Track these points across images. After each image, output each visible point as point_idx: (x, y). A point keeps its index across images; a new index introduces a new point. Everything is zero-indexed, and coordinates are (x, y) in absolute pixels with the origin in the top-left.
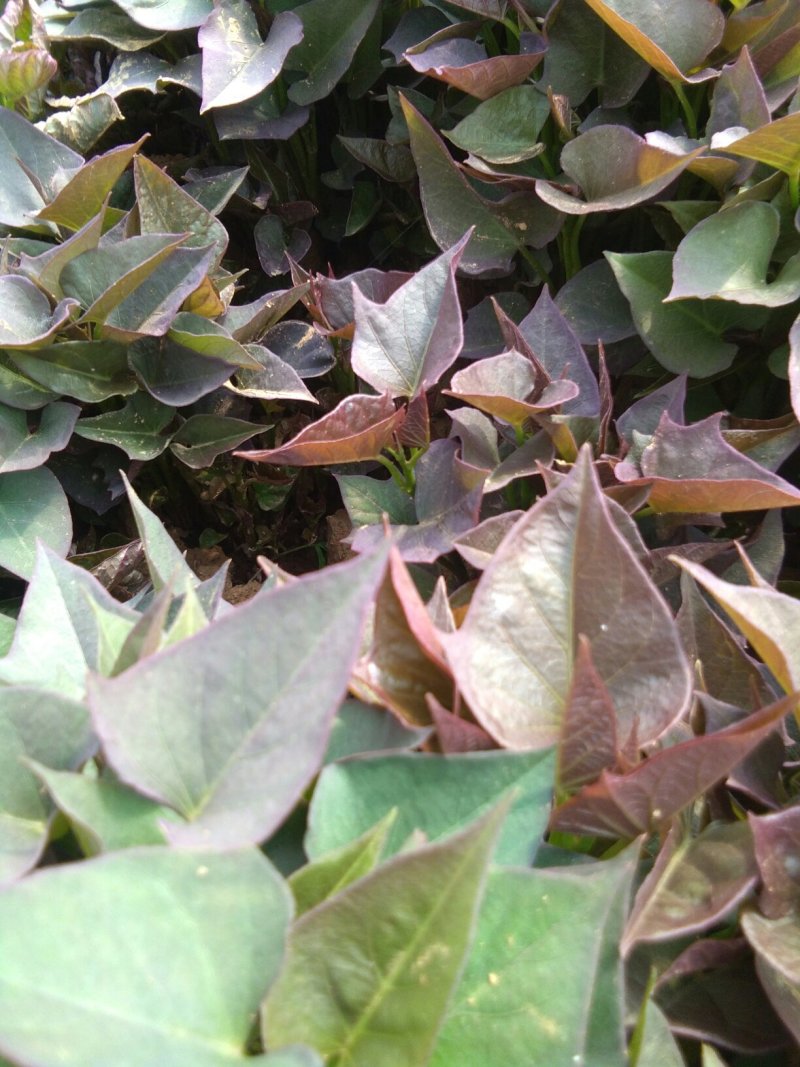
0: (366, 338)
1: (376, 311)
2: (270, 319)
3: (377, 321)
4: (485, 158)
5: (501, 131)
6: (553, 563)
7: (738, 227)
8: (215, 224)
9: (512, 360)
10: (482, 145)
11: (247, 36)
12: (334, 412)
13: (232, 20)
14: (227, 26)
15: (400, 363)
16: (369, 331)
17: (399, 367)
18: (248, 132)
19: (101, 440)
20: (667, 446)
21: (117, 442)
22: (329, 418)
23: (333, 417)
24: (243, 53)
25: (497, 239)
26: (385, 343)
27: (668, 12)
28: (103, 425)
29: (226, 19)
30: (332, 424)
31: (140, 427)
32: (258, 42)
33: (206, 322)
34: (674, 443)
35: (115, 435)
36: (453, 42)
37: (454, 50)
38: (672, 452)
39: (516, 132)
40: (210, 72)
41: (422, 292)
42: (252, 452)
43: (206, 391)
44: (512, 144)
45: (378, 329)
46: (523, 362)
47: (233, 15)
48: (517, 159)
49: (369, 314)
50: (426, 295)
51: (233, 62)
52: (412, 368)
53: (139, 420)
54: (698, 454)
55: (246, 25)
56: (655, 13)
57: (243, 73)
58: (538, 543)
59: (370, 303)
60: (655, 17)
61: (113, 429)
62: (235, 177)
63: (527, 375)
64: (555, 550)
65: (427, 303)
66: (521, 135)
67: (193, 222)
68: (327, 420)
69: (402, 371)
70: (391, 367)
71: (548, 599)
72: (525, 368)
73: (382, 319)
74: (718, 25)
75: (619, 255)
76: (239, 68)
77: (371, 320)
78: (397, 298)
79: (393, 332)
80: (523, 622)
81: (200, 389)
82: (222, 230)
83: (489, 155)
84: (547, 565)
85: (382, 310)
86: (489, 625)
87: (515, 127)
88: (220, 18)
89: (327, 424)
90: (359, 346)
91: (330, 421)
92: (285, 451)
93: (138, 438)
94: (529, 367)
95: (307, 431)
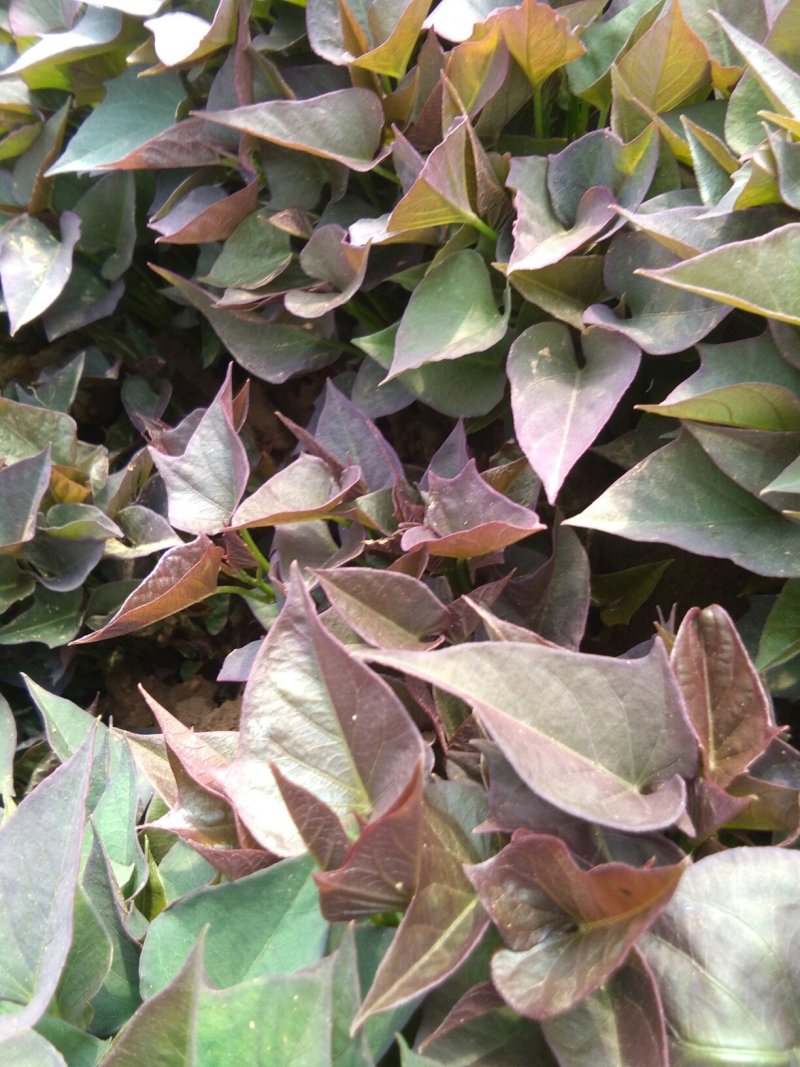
0: (177, 489)
1: (178, 464)
2: (139, 478)
3: (181, 471)
4: (244, 286)
5: (254, 256)
6: (305, 671)
7: (452, 280)
8: (63, 419)
9: (304, 465)
10: (241, 276)
11: (43, 246)
12: (154, 572)
13: (24, 239)
14: (21, 246)
15: (216, 498)
16: (179, 482)
17: (216, 502)
18: (76, 322)
19: (21, 641)
20: (445, 500)
21: (36, 637)
22: (150, 579)
23: (154, 577)
24: (42, 262)
25: (296, 342)
26: (196, 487)
27: (334, 111)
28: (20, 627)
29: (18, 241)
30: (155, 583)
31: (56, 614)
32: (53, 245)
33: (76, 507)
34: (450, 495)
35: (32, 632)
36: (192, 193)
37: (196, 200)
38: (452, 505)
39: (269, 250)
40: (12, 295)
41: (213, 432)
42: (85, 637)
43: (91, 567)
44: (268, 263)
45: (186, 478)
46: (315, 462)
47: (23, 233)
48: (270, 278)
49: (173, 468)
50: (217, 432)
51: (33, 276)
52: (228, 499)
53: (53, 610)
54: (470, 500)
55: (39, 237)
56: (322, 118)
57: (46, 281)
58: (286, 658)
59: (170, 459)
60: (324, 121)
61: (31, 626)
62: (76, 366)
63: (323, 471)
64: (302, 659)
65: (221, 439)
66: (274, 252)
67: (42, 425)
68: (147, 583)
69: (220, 505)
70: (210, 506)
71: (308, 705)
72: (318, 467)
73: (187, 467)
74: (377, 107)
75: (368, 337)
76: (41, 279)
77: (176, 472)
78: (193, 445)
79: (200, 474)
80: (291, 734)
81: (85, 568)
82: (70, 421)
83: (249, 282)
84: (301, 675)
85: (182, 460)
86: (262, 745)
87: (267, 247)
88: (12, 243)
89: (149, 586)
90: (174, 499)
91: (151, 582)
92: (114, 625)
93: (56, 625)
94: (322, 465)
95: (130, 600)
